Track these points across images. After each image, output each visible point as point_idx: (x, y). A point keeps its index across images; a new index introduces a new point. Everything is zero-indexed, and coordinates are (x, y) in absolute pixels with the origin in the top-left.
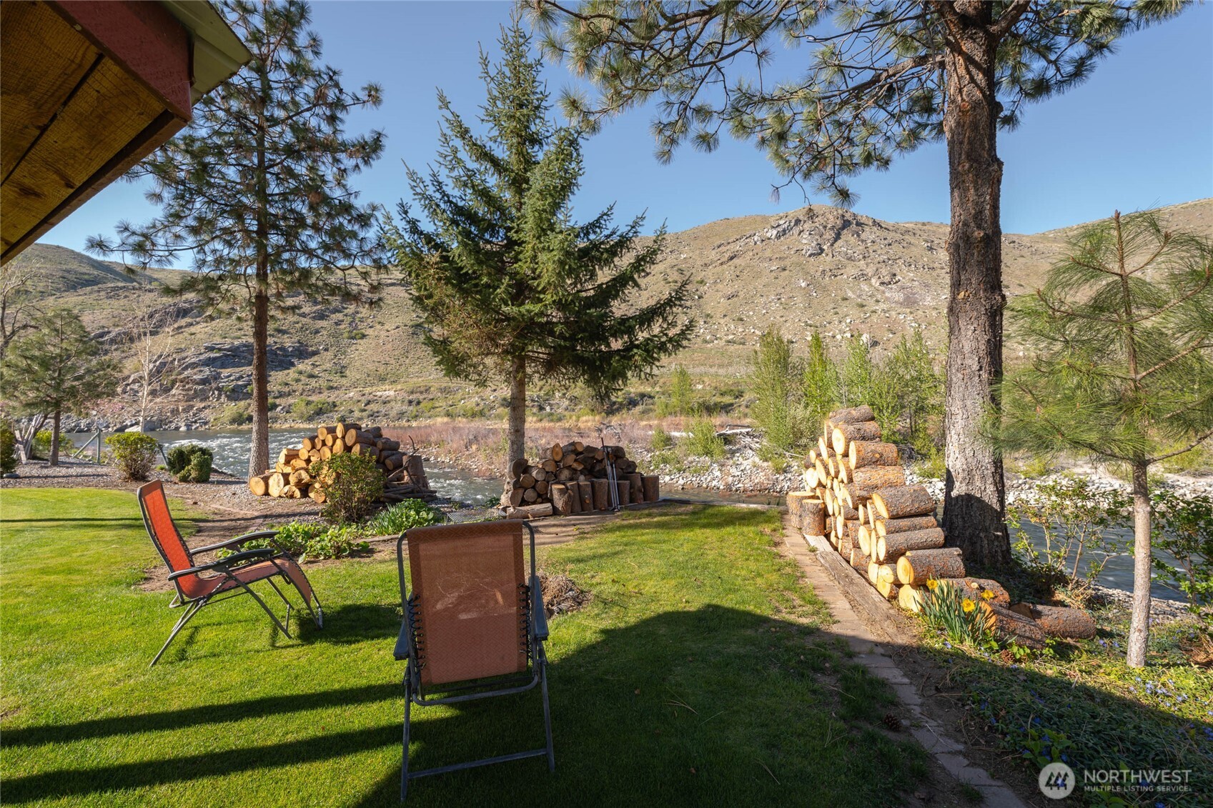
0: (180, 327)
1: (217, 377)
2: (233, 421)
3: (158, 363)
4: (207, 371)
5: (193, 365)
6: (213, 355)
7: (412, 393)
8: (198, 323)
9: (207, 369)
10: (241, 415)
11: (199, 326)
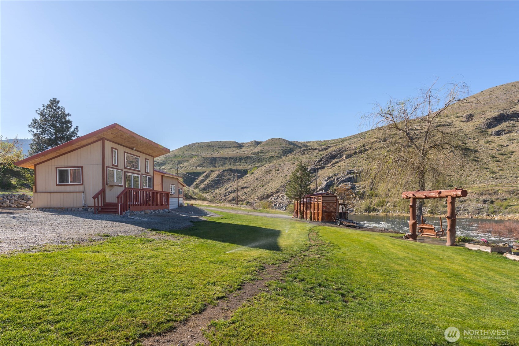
0: (334, 164)
1: (353, 188)
2: (366, 211)
3: (328, 181)
4: (349, 185)
5: (343, 182)
6: (350, 176)
7: (482, 194)
8: (340, 161)
9: (349, 183)
10: (369, 208)
11: (341, 162)
